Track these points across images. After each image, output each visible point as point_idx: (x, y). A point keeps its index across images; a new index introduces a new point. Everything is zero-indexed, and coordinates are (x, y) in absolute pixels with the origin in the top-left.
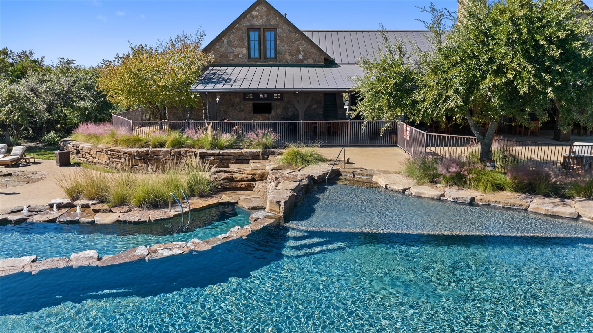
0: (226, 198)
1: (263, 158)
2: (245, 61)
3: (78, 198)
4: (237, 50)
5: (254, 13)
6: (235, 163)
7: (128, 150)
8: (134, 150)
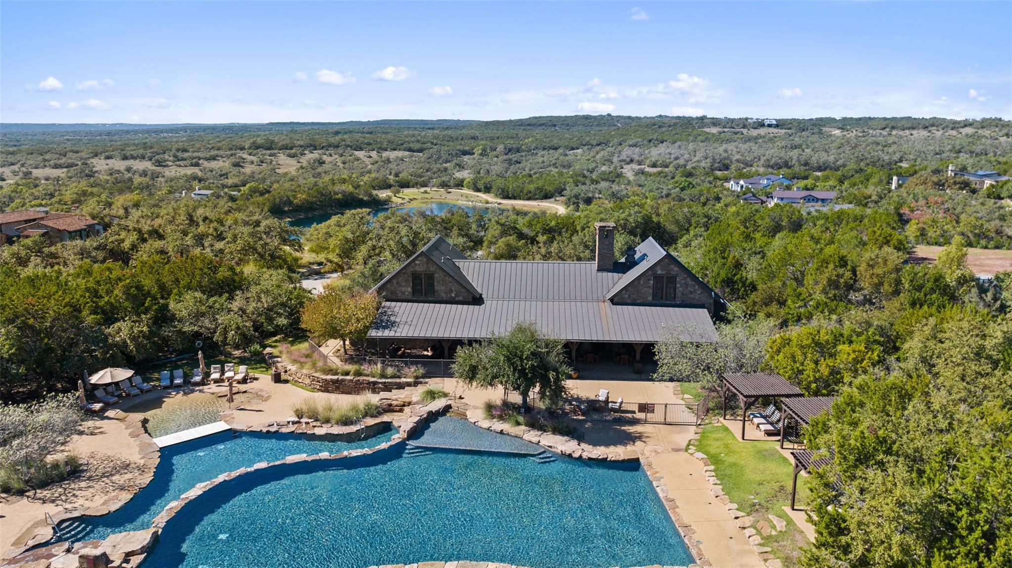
0: (386, 418)
1: (415, 386)
2: (410, 297)
3: (302, 418)
4: (404, 289)
5: (417, 262)
6: (396, 389)
7: (324, 377)
8: (329, 377)
